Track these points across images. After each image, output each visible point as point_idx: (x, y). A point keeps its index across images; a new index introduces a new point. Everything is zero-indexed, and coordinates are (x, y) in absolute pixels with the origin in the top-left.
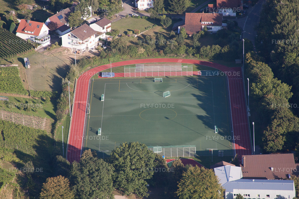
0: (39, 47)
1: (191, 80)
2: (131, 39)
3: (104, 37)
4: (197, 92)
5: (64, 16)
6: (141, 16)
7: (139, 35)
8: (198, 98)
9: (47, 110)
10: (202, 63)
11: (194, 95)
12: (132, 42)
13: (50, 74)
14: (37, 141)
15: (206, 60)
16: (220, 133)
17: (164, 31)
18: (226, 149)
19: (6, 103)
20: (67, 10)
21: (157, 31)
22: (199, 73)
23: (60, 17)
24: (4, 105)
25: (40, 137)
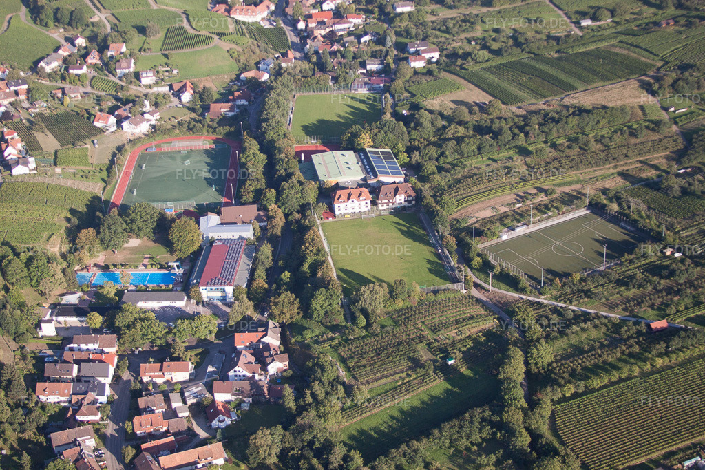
0: (108, 132)
1: (207, 152)
2: (173, 123)
3: (153, 122)
4: (209, 160)
5: (128, 109)
6: (183, 105)
7: (179, 120)
8: (208, 164)
9: (103, 177)
10: (217, 139)
11: (206, 163)
12: (173, 125)
13: (111, 151)
14: (89, 201)
15: (221, 137)
16: (216, 190)
17: (197, 116)
18: (217, 201)
19: (74, 173)
20: (131, 105)
21: (192, 117)
22: (214, 146)
23: (125, 110)
24: (72, 176)
25: (92, 197)
